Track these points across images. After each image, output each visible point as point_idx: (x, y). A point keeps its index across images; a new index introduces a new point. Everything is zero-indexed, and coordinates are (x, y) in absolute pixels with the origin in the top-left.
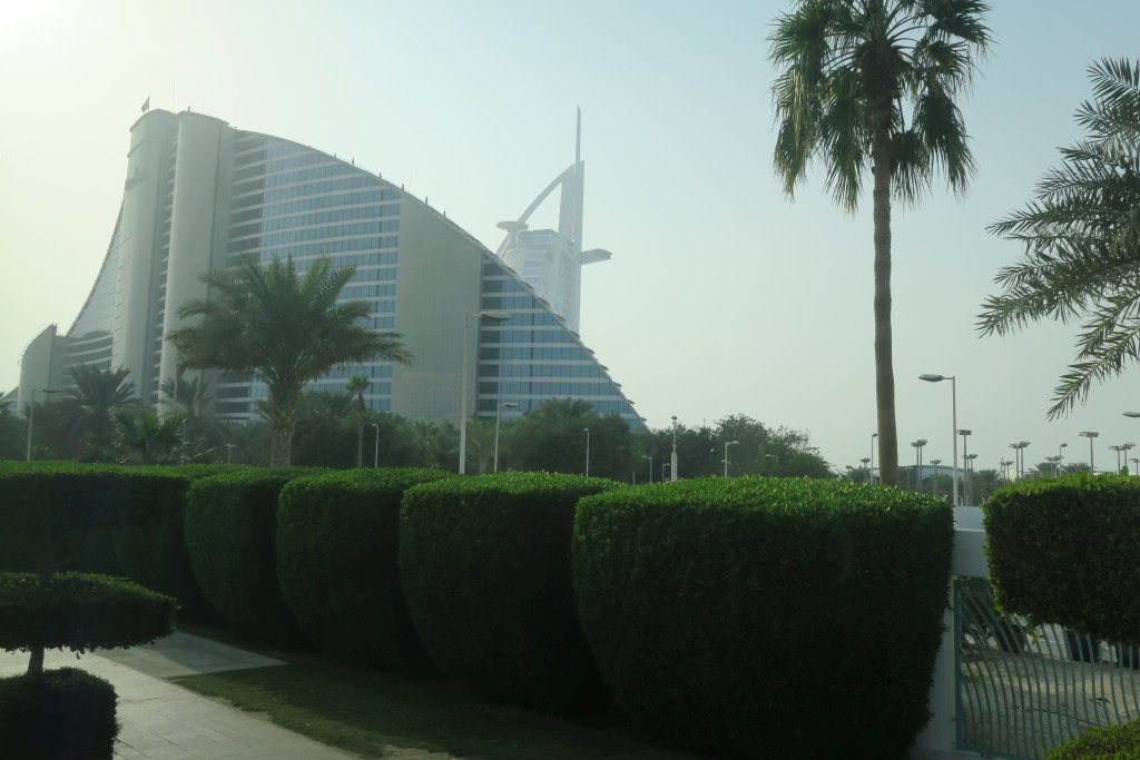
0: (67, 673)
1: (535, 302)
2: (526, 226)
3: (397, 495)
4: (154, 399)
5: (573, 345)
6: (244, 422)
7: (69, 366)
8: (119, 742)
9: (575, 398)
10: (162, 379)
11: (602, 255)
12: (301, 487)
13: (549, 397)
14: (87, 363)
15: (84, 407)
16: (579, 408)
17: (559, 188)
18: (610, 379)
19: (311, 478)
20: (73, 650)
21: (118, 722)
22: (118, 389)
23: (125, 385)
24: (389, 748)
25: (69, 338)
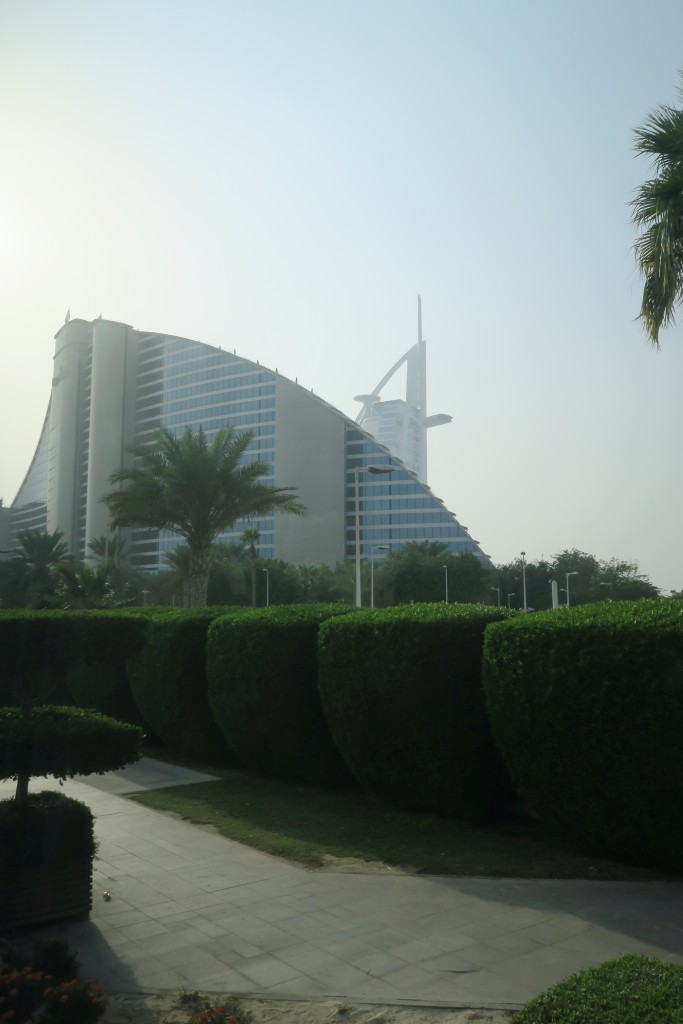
0: (48, 796)
1: (390, 460)
2: (379, 398)
3: (314, 628)
4: (82, 556)
5: (425, 496)
6: (156, 572)
7: (16, 531)
8: (98, 859)
9: (432, 540)
10: (87, 539)
11: (444, 419)
12: (227, 623)
13: (410, 541)
14: (31, 528)
15: (28, 564)
16: (436, 549)
17: (405, 364)
18: (457, 523)
19: (234, 615)
20: (56, 777)
21: (96, 841)
22: (54, 549)
23: (60, 546)
24: (328, 857)
25: (12, 509)
